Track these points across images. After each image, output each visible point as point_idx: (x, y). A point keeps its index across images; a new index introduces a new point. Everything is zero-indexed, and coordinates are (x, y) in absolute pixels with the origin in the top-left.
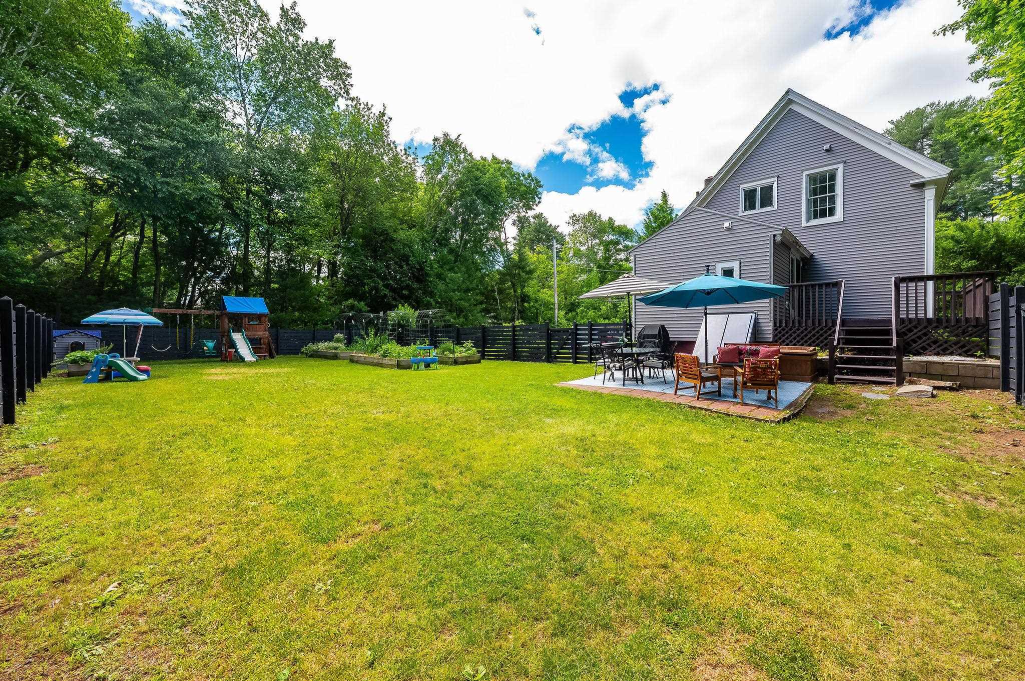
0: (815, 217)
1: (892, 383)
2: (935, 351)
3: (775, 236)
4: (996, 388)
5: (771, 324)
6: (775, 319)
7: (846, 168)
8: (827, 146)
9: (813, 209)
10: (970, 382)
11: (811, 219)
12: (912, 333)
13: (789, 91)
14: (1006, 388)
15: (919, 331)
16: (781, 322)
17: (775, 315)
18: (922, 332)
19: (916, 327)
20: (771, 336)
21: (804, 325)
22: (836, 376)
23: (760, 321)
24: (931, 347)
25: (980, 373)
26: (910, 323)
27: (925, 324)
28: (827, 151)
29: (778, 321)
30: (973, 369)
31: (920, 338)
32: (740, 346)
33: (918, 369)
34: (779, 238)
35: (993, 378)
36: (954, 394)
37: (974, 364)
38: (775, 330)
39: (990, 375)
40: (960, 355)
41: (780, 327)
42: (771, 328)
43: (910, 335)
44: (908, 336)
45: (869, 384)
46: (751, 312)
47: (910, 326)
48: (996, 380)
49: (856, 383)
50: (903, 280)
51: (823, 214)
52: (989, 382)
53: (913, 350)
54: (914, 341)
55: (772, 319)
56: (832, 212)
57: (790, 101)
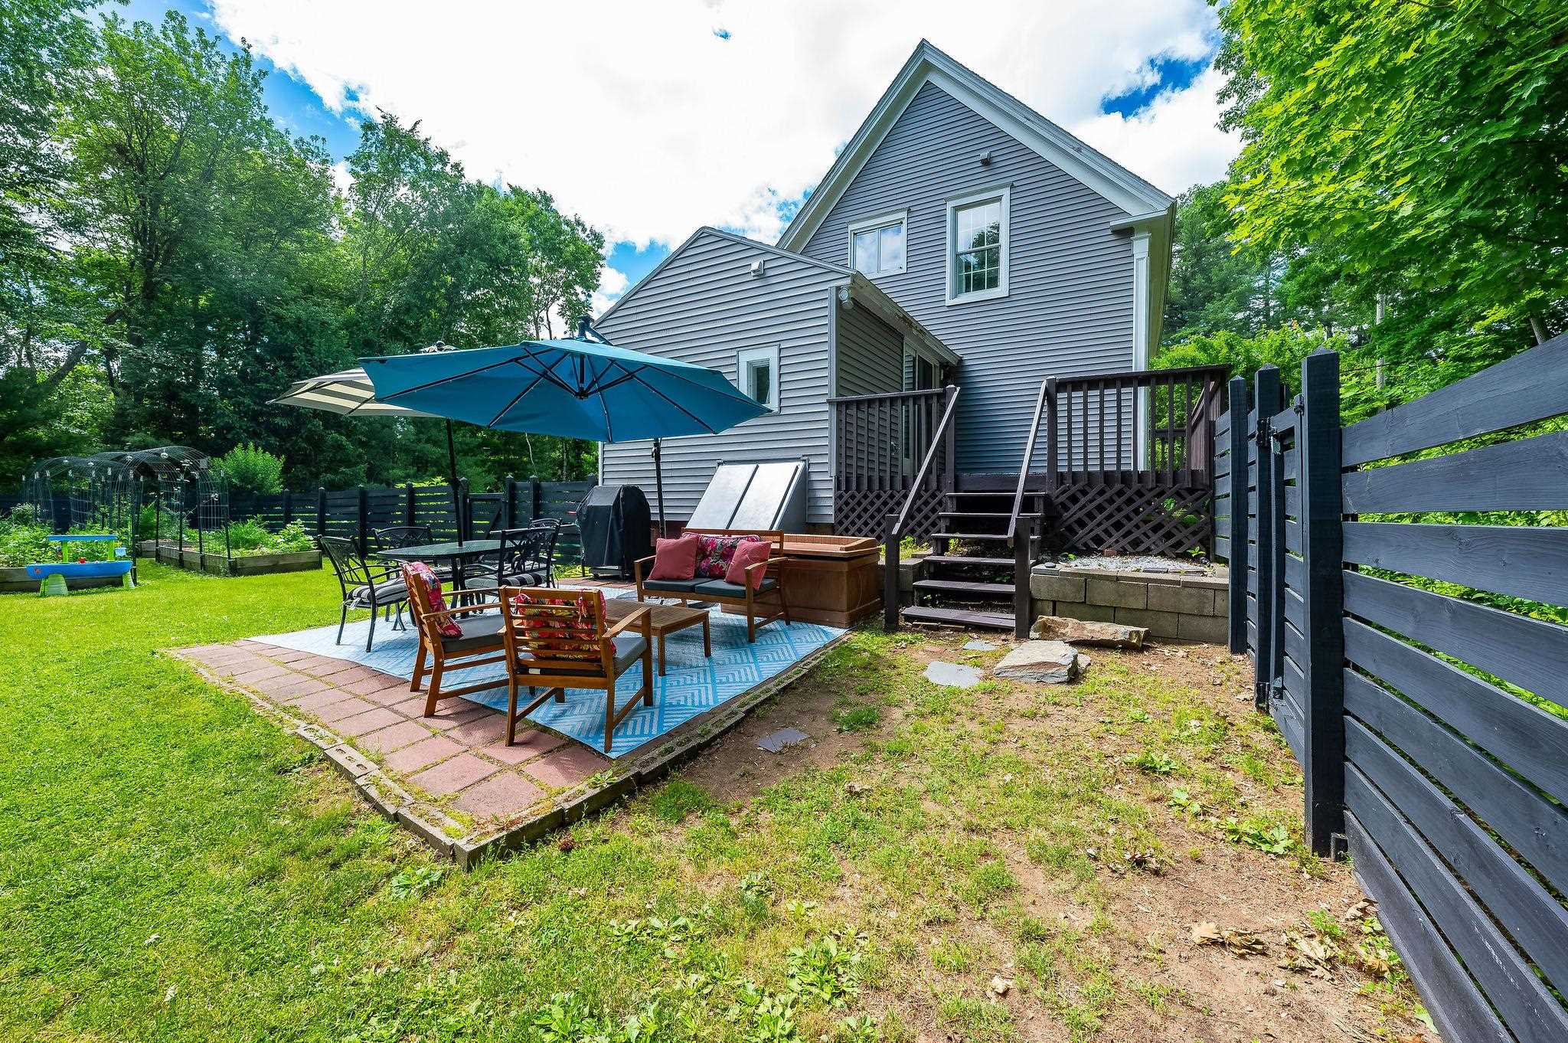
0: (968, 290)
1: (1006, 630)
2: (1118, 547)
3: (838, 289)
4: (1221, 642)
5: (832, 485)
6: (839, 472)
7: (1014, 197)
8: (984, 154)
9: (964, 273)
10: (1168, 625)
11: (960, 292)
12: (1078, 506)
13: (923, 45)
14: (1239, 646)
15: (1091, 501)
16: (848, 480)
17: (839, 464)
18: (1096, 503)
19: (1084, 493)
20: (831, 512)
21: (888, 488)
22: (907, 611)
23: (814, 477)
24: (1110, 536)
25: (1188, 604)
26: (1074, 483)
27: (1100, 485)
28: (986, 162)
29: (843, 479)
30: (1177, 593)
31: (1090, 516)
32: (705, 537)
33: (1070, 593)
34: (845, 295)
35: (1214, 616)
36: (1129, 661)
37: (1178, 583)
38: (839, 497)
39: (1208, 610)
40: (1163, 554)
41: (846, 491)
42: (831, 494)
43: (1074, 508)
44: (1071, 512)
45: (966, 631)
46: (798, 459)
47: (1074, 489)
48: (1220, 619)
49: (938, 629)
50: (1062, 385)
51: (979, 285)
52: (1207, 625)
53: (1080, 546)
54: (1081, 524)
55: (834, 474)
56: (993, 282)
57: (927, 67)
